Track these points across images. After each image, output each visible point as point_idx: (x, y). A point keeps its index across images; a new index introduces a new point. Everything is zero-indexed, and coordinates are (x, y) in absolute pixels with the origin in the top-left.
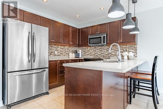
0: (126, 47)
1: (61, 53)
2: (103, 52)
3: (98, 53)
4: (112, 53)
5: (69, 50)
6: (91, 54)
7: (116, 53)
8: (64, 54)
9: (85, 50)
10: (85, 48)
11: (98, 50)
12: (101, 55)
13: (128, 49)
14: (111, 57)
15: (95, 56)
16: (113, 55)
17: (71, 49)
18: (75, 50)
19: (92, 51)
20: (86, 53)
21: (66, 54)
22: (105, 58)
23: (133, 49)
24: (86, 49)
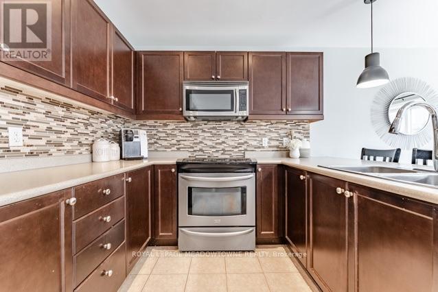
0: (286, 126)
1: (49, 143)
2: (222, 140)
3: (205, 142)
4: (250, 142)
5: (90, 129)
6: (182, 146)
7: (262, 141)
8: (67, 146)
9: (154, 132)
10: (155, 126)
11: (204, 131)
12: (214, 147)
15: (195, 151)
16: (253, 146)
17: (100, 125)
18: (114, 130)
19: (183, 134)
20: (159, 142)
21: (80, 144)
23: (302, 131)
24: (160, 130)
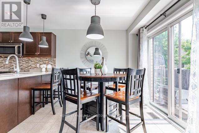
0: (46, 59)
6: (5, 67)
13: (47, 62)
14: (30, 70)
15: (10, 69)
22: (24, 71)
23: (53, 61)
